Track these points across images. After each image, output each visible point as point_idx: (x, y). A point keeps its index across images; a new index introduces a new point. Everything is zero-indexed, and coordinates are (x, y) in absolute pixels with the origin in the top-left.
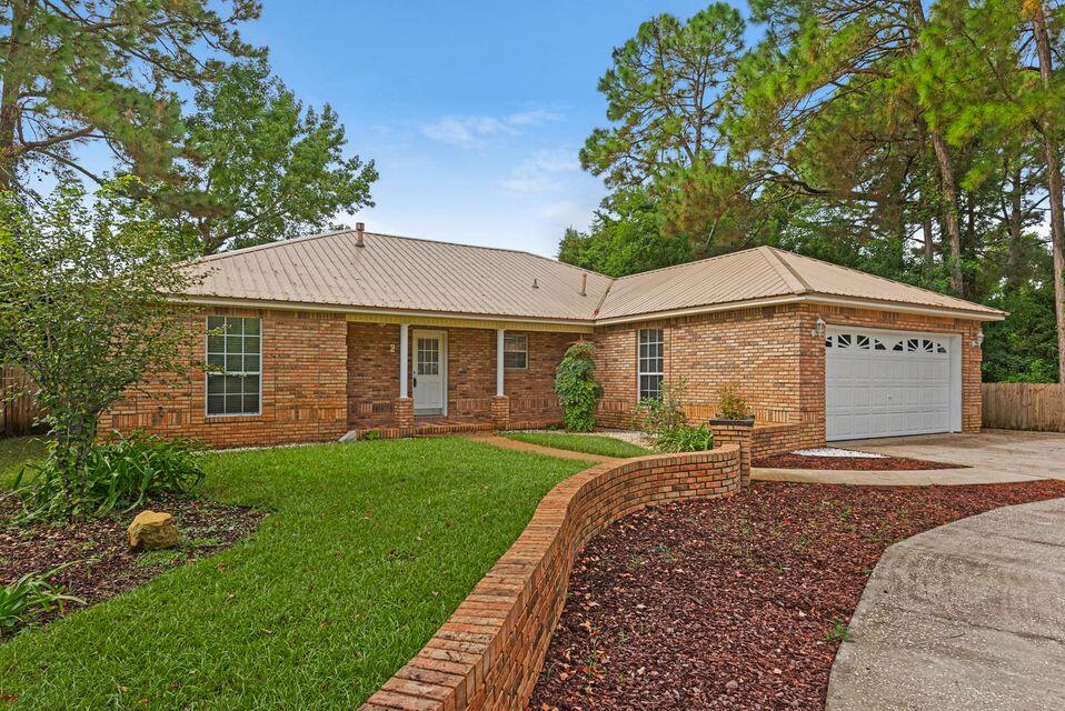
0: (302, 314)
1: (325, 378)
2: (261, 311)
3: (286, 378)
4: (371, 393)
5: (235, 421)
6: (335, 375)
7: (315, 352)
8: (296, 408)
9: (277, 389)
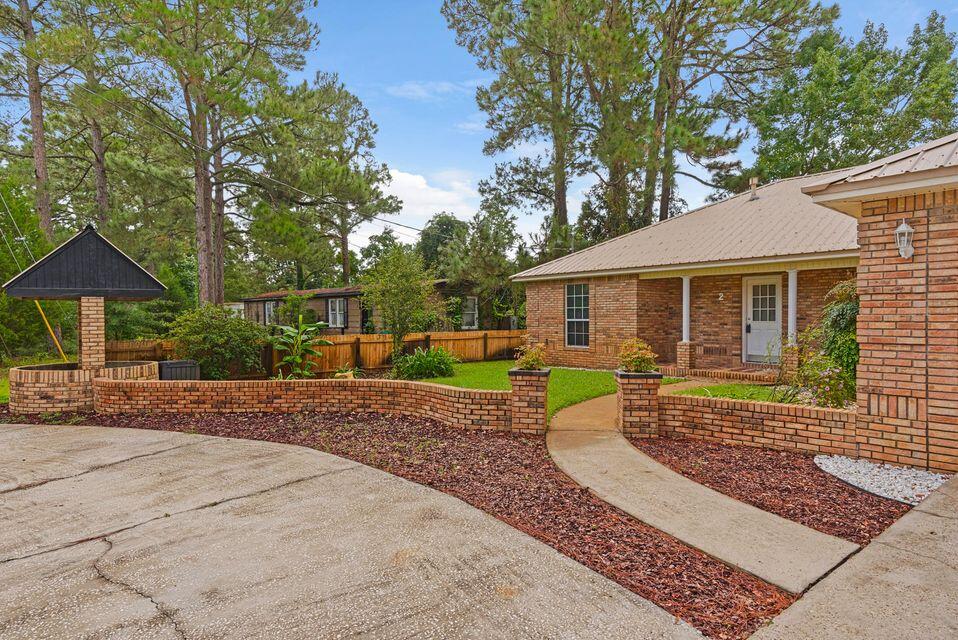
0: (610, 278)
1: (623, 324)
2: (589, 279)
3: (601, 324)
4: (702, 337)
5: (578, 350)
6: (629, 322)
7: (618, 304)
8: (607, 344)
9: (596, 331)
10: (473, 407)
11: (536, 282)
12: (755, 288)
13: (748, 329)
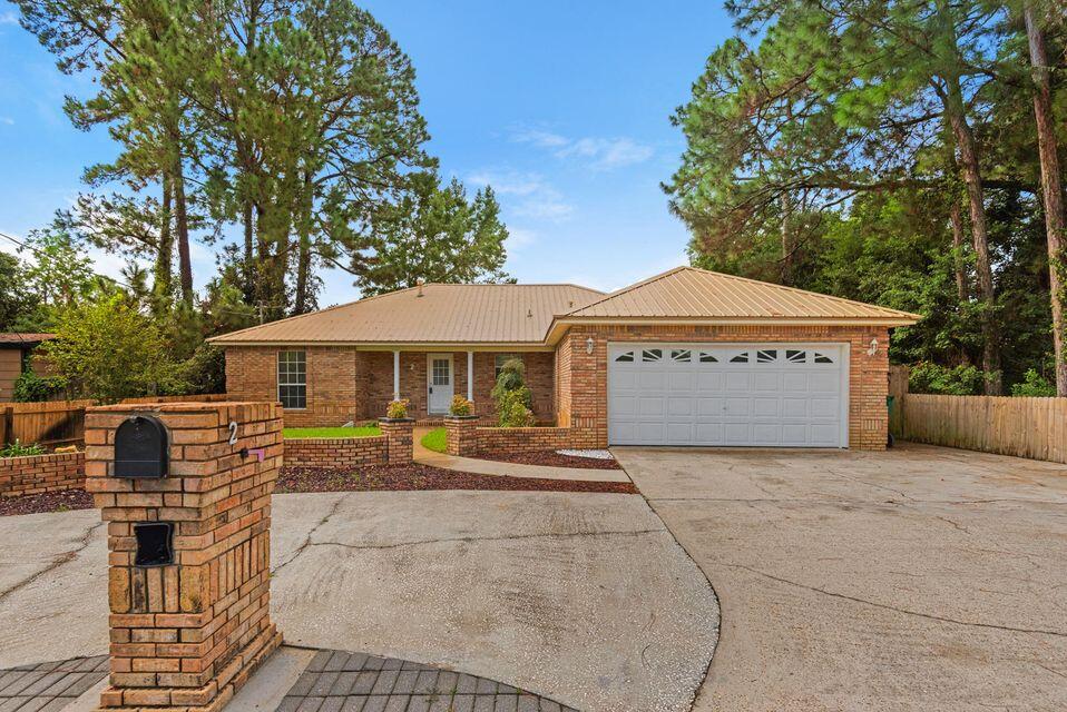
0: (328, 348)
1: (342, 388)
2: (305, 347)
3: (319, 388)
5: (292, 412)
6: (348, 385)
7: (336, 371)
8: (326, 406)
9: (314, 394)
10: (357, 450)
11: (240, 347)
12: (435, 361)
13: (431, 389)
